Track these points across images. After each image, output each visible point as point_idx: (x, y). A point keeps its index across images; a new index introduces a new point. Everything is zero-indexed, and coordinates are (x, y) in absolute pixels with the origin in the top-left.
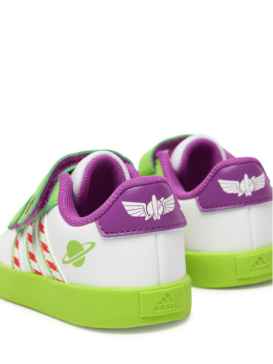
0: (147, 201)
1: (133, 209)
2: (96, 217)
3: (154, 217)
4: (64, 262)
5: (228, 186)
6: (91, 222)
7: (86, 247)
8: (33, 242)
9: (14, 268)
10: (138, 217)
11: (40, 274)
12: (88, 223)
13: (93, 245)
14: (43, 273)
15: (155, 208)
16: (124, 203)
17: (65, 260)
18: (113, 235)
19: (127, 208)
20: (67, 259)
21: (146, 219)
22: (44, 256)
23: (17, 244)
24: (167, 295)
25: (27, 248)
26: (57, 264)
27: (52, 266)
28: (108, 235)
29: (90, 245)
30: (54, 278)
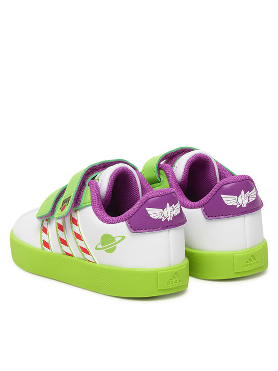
0: (163, 207)
1: (154, 213)
2: (126, 218)
3: (168, 219)
4: (96, 248)
5: (229, 200)
6: (122, 221)
7: (117, 239)
8: (65, 230)
9: (43, 249)
10: (157, 219)
11: (71, 255)
12: (120, 222)
13: (123, 238)
14: (74, 255)
15: (169, 212)
16: (147, 209)
17: (98, 247)
18: (139, 231)
19: (149, 213)
20: (100, 246)
21: (163, 220)
22: (77, 243)
23: (45, 230)
24: (176, 273)
25: (58, 235)
26: (90, 250)
27: (85, 251)
28: (135, 232)
29: (121, 238)
30: (85, 259)
